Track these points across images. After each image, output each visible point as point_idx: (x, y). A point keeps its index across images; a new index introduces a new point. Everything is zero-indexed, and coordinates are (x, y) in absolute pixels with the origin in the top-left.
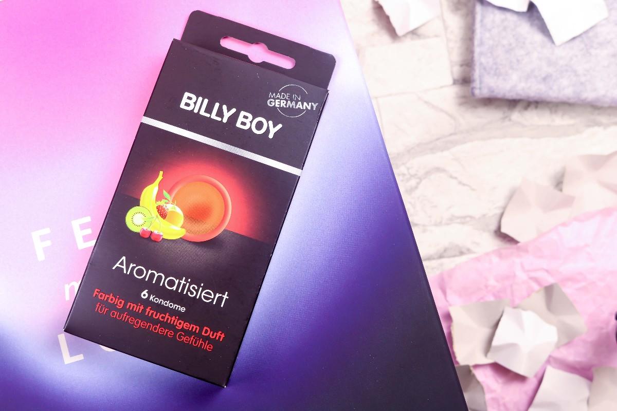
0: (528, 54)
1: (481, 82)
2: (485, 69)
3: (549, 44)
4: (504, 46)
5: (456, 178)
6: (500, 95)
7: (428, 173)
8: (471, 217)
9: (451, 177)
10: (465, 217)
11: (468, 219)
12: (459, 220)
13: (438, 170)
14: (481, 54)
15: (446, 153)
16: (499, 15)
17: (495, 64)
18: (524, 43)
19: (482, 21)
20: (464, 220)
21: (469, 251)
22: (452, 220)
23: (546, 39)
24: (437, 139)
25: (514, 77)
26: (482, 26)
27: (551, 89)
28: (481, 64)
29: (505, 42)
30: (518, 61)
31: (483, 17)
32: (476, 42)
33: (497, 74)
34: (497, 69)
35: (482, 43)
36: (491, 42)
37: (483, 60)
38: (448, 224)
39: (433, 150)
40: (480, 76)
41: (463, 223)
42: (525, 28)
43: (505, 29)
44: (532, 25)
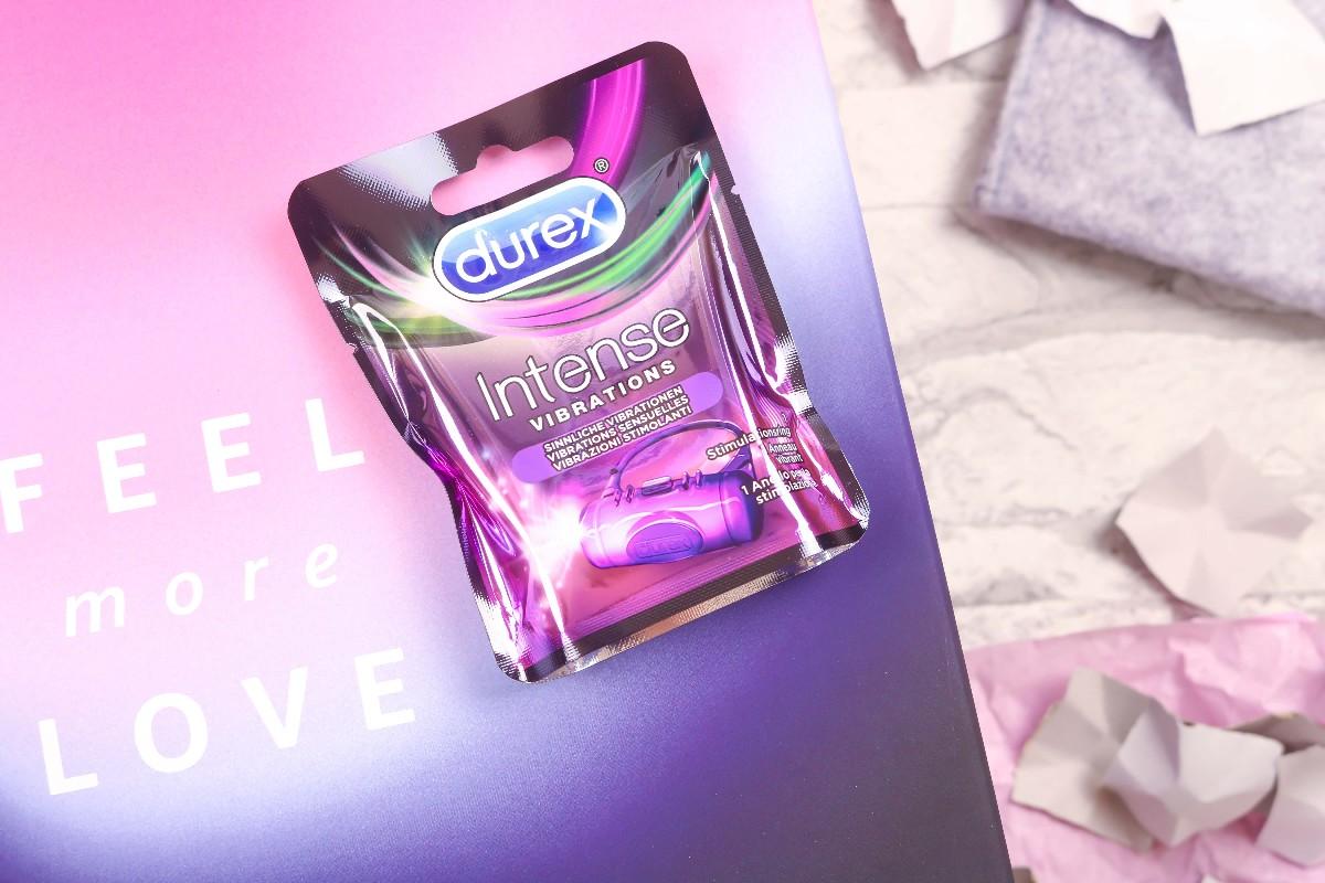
0: (1127, 138)
1: (1001, 179)
2: (1018, 150)
3: (1181, 128)
4: (1075, 107)
5: (1030, 417)
6: (1038, 221)
7: (965, 400)
8: (1061, 513)
9: (1022, 413)
10: (1044, 512)
11: (1052, 516)
12: (1029, 518)
13: (992, 393)
14: (1018, 114)
15: (1012, 356)
16: (1080, 36)
17: (1046, 143)
18: (1124, 112)
19: (1040, 39)
20: (1043, 517)
21: (1049, 593)
22: (1014, 515)
23: (1176, 116)
24: (995, 321)
25: (1082, 184)
26: (1039, 50)
27: (1161, 230)
28: (1013, 137)
29: (1081, 99)
30: (1099, 148)
31: (1045, 31)
32: (1015, 84)
33: (1043, 169)
34: (1046, 156)
35: (1025, 91)
36: (1048, 92)
37: (1020, 129)
38: (1003, 525)
39: (982, 346)
40: (1004, 165)
41: (1039, 526)
42: (1134, 80)
43: (1088, 69)
44: (1152, 75)
